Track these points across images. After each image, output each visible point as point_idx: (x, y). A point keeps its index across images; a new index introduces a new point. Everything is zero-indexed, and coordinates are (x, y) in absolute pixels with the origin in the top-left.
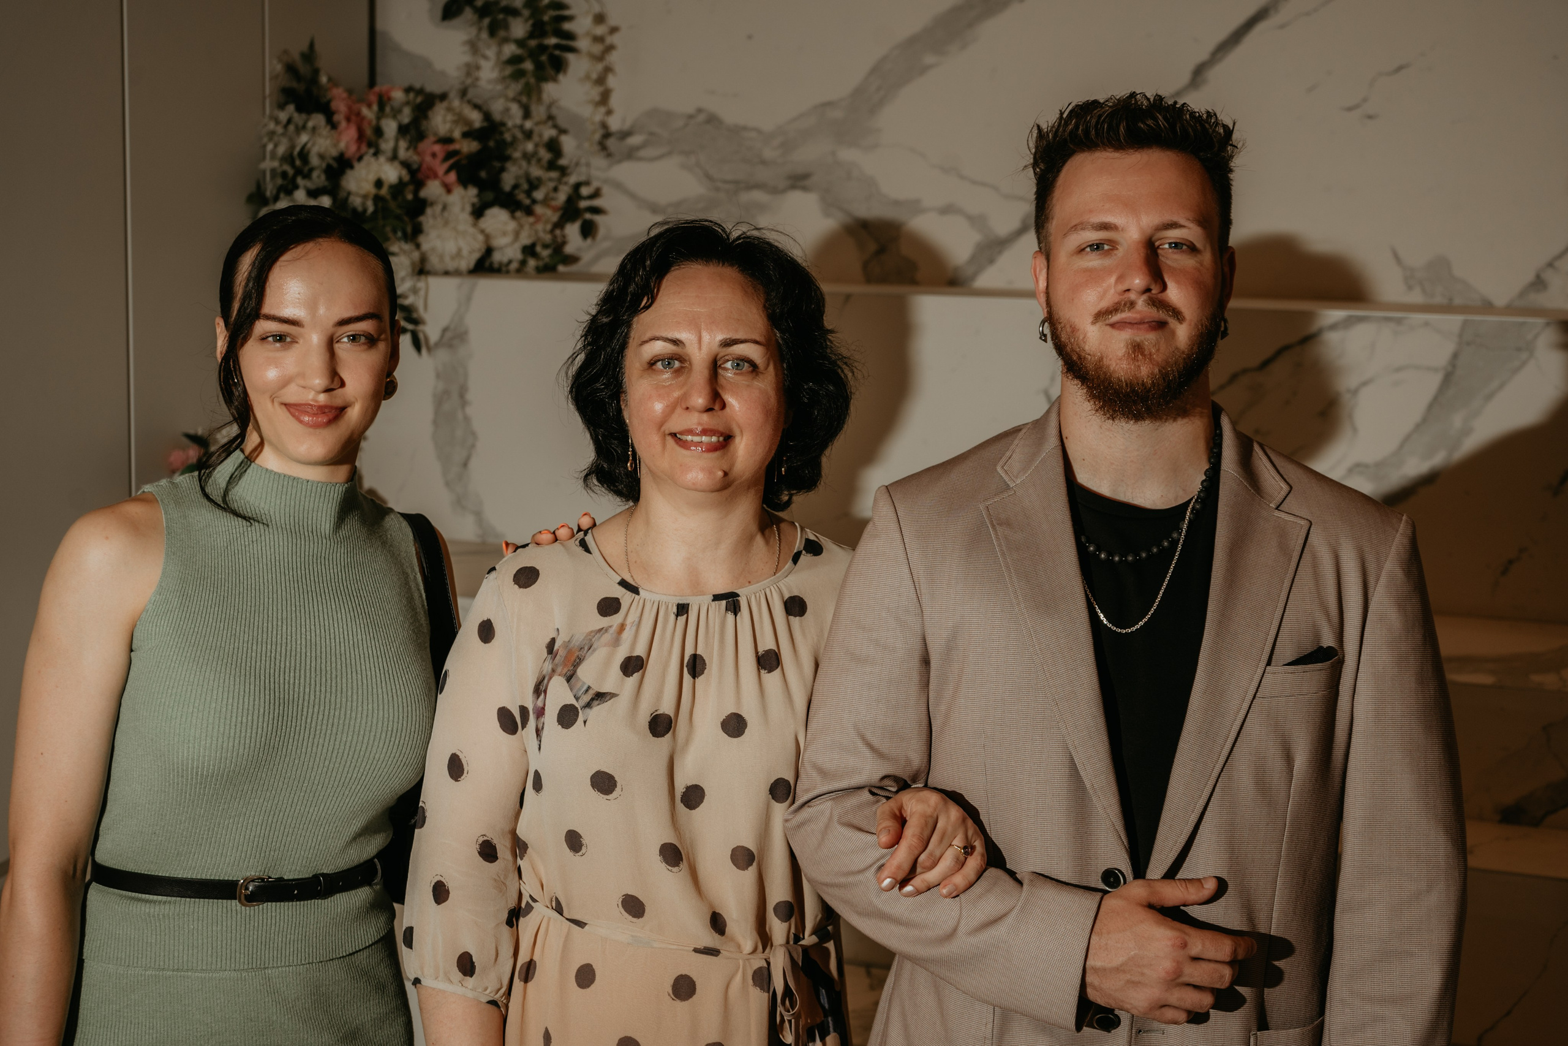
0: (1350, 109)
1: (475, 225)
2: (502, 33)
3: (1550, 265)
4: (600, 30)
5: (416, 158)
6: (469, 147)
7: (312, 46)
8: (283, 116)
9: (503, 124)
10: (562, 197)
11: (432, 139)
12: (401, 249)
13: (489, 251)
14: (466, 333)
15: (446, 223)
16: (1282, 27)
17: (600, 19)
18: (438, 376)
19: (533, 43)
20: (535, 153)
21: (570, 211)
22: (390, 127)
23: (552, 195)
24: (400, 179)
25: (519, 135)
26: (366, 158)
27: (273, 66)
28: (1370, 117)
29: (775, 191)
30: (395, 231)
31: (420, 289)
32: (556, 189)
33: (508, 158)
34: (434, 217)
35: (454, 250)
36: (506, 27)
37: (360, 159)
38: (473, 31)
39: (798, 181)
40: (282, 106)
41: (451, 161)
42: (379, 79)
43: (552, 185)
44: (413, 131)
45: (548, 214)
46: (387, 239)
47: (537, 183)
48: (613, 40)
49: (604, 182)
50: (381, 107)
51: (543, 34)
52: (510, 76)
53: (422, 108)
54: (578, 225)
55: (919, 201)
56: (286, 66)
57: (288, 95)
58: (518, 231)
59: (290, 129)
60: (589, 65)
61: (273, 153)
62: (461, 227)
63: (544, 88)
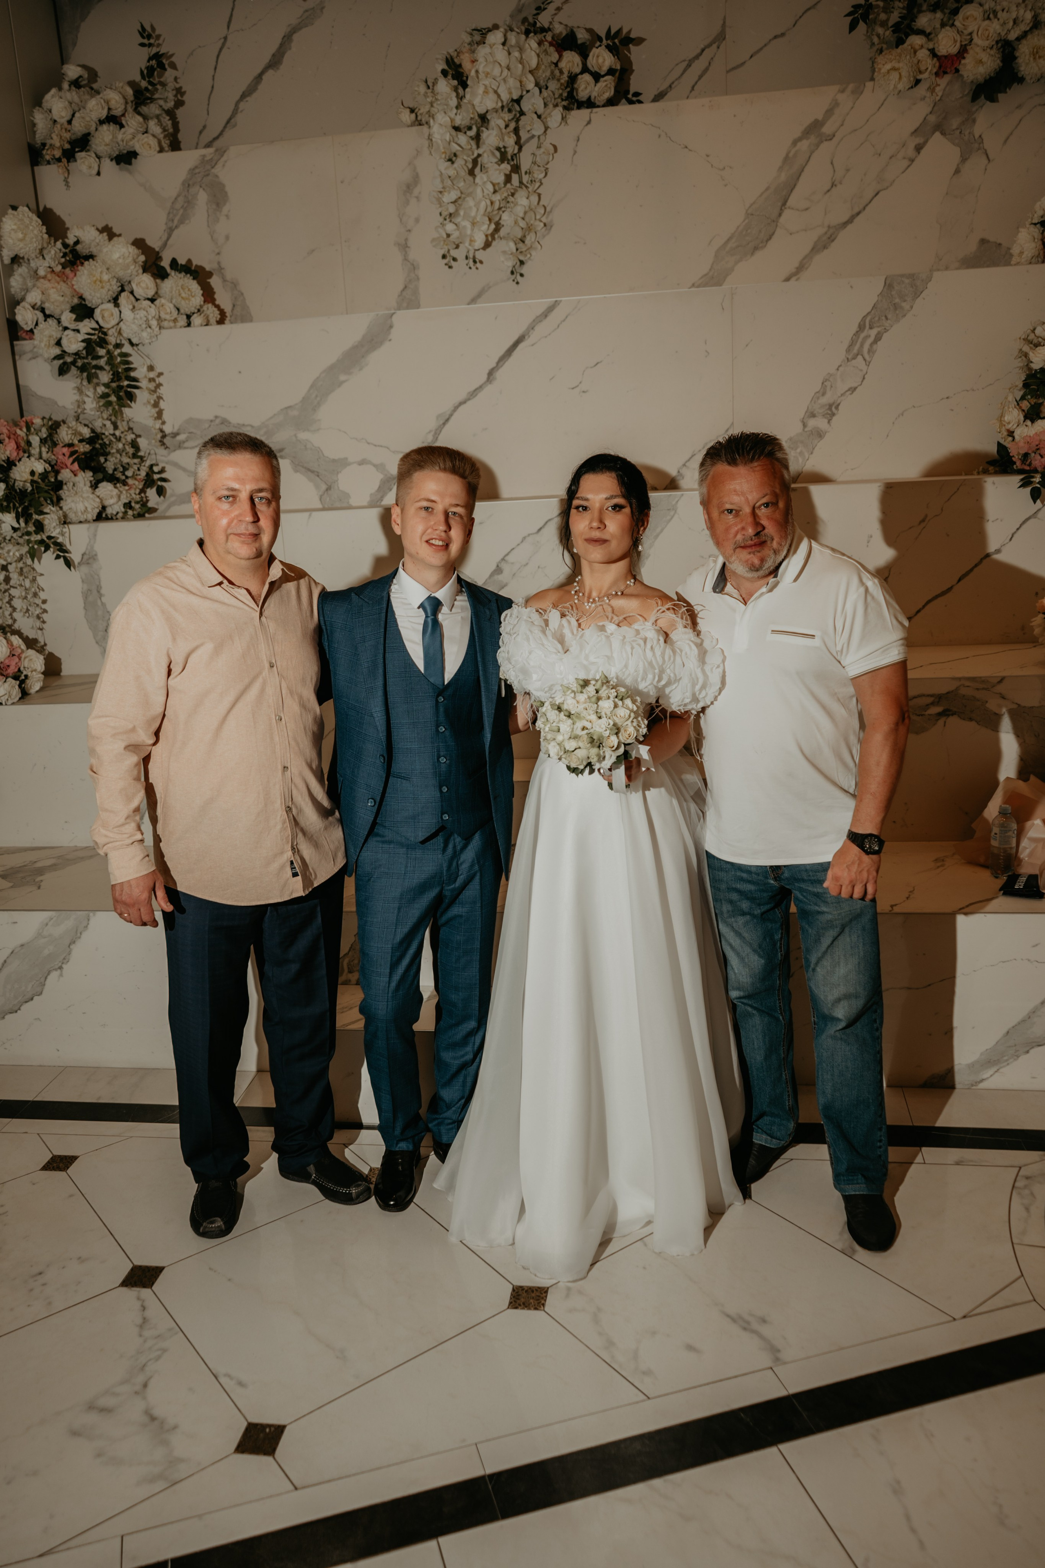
0: (573, 388)
1: (93, 493)
2: (95, 381)
3: (684, 465)
4: (152, 375)
5: (53, 457)
6: (84, 448)
9: (104, 434)
10: (143, 474)
11: (61, 445)
12: (51, 510)
13: (104, 508)
14: (96, 555)
15: (76, 493)
16: (532, 345)
17: (151, 368)
18: (83, 581)
20: (124, 450)
21: (149, 482)
22: (35, 440)
23: (138, 473)
24: (45, 470)
25: (114, 440)
26: (23, 459)
28: (584, 392)
30: (46, 501)
31: (65, 532)
32: (139, 469)
33: (109, 453)
34: (69, 490)
35: (83, 509)
36: (97, 377)
37: (20, 460)
38: (78, 381)
41: (74, 457)
42: (25, 413)
43: (136, 467)
44: (50, 441)
45: (136, 484)
46: (43, 505)
47: (127, 466)
48: (161, 380)
49: (167, 463)
50: (28, 429)
51: (119, 379)
52: (103, 405)
53: (55, 427)
54: (154, 489)
55: (346, 459)
58: (120, 494)
60: (149, 395)
62: (86, 493)
63: (124, 411)
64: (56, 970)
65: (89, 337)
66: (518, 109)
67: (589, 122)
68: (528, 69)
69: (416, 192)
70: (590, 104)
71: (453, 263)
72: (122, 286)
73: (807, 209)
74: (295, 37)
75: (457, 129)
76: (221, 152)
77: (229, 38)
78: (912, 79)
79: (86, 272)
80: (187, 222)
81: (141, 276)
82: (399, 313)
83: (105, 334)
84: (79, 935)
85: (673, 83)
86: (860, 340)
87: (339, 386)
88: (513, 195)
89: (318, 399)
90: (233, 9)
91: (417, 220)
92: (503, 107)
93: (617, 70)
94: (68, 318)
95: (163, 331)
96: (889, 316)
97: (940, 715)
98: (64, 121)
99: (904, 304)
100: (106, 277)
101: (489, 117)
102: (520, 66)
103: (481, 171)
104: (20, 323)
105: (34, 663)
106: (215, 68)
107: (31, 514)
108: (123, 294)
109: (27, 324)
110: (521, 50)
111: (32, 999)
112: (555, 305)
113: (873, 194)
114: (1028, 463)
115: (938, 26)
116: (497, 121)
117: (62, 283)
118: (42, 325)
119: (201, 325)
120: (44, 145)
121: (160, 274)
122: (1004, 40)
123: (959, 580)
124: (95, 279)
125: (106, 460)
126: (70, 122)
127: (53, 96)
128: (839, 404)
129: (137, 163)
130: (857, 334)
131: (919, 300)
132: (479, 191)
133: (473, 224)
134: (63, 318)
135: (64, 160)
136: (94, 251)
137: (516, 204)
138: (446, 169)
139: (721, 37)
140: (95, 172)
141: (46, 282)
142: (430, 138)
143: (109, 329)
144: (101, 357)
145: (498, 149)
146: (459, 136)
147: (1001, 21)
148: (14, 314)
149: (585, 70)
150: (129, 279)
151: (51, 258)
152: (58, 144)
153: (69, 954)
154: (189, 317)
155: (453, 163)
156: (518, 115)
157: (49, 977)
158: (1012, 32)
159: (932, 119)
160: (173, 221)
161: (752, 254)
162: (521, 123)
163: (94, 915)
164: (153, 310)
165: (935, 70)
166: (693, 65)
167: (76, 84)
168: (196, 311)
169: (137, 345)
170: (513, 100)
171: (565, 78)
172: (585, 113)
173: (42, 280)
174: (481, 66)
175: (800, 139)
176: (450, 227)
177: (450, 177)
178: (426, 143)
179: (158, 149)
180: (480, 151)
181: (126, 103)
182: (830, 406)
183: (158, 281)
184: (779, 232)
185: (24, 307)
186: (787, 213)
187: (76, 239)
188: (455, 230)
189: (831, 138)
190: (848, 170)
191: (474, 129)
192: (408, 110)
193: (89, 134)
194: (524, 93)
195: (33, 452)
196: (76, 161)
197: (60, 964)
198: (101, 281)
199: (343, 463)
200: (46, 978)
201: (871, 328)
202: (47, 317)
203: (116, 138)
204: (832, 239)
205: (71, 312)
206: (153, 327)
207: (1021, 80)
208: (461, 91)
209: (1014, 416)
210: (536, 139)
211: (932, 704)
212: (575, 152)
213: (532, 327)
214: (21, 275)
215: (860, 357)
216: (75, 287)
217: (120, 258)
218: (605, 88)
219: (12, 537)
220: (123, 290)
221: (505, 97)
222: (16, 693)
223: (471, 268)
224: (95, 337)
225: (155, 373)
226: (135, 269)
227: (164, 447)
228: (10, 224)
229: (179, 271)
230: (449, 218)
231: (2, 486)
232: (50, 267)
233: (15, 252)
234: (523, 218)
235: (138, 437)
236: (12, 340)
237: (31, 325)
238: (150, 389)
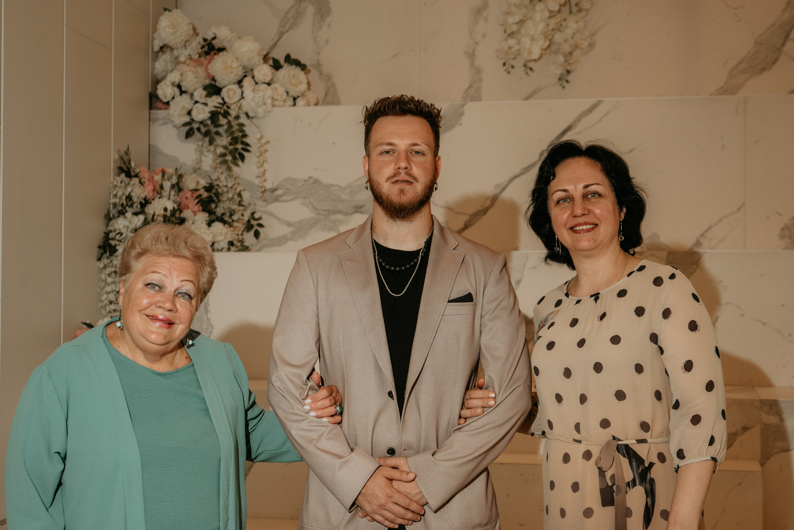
1: (208, 230)
2: (215, 143)
4: (261, 142)
5: (178, 200)
6: (205, 195)
7: (128, 148)
8: (119, 179)
9: (218, 185)
10: (246, 219)
11: (186, 190)
16: (579, 133)
17: (261, 137)
19: (231, 147)
20: (233, 198)
21: (249, 227)
22: (167, 185)
23: (242, 218)
24: (174, 208)
25: (226, 190)
26: (157, 199)
27: (114, 156)
29: (347, 214)
32: (242, 215)
33: (219, 201)
36: (217, 141)
37: (153, 199)
38: (200, 143)
39: (359, 209)
40: (119, 175)
41: (197, 200)
43: (240, 213)
45: (240, 226)
47: (233, 212)
48: (267, 147)
49: (264, 213)
50: (163, 176)
51: (236, 143)
52: (219, 163)
53: (180, 177)
54: (252, 233)
56: (119, 156)
57: (121, 170)
58: (227, 234)
59: (123, 184)
60: (258, 157)
61: (116, 196)
62: (202, 230)
63: (235, 169)
65: (215, 109)
69: (484, 15)
71: (510, 69)
72: (246, 72)
79: (219, 59)
80: (296, 28)
81: (262, 65)
82: (469, 104)
83: (229, 107)
88: (565, 20)
91: (484, 36)
94: (199, 94)
95: (275, 109)
100: (235, 65)
104: (160, 96)
108: (246, 79)
109: (166, 97)
112: (599, 102)
117: (198, 68)
118: (178, 99)
119: (304, 105)
121: (277, 66)
124: (226, 65)
125: (216, 207)
132: (537, 16)
133: (533, 39)
134: (196, 94)
136: (226, 45)
137: (567, 27)
141: (185, 66)
143: (231, 104)
144: (221, 126)
148: (156, 89)
150: (252, 67)
151: (192, 49)
154: (295, 99)
160: (283, 27)
161: (760, 74)
164: (269, 91)
168: (300, 95)
169: (252, 118)
173: (182, 65)
176: (512, 42)
177: (515, 5)
183: (274, 71)
184: (782, 58)
185: (166, 84)
186: (790, 44)
187: (213, 36)
188: (515, 45)
195: (164, 195)
198: (232, 68)
202: (182, 92)
205: (203, 89)
206: (267, 104)
213: (578, 119)
214: (164, 60)
216: (210, 71)
217: (247, 51)
220: (245, 76)
223: (527, 73)
224: (219, 110)
225: (263, 141)
226: (258, 60)
227: (264, 200)
228: (165, 21)
229: (292, 64)
230: (511, 35)
231: (141, 217)
232: (190, 55)
233: (165, 42)
234: (572, 38)
235: (244, 190)
236: (151, 108)
237: (169, 98)
238: (258, 154)
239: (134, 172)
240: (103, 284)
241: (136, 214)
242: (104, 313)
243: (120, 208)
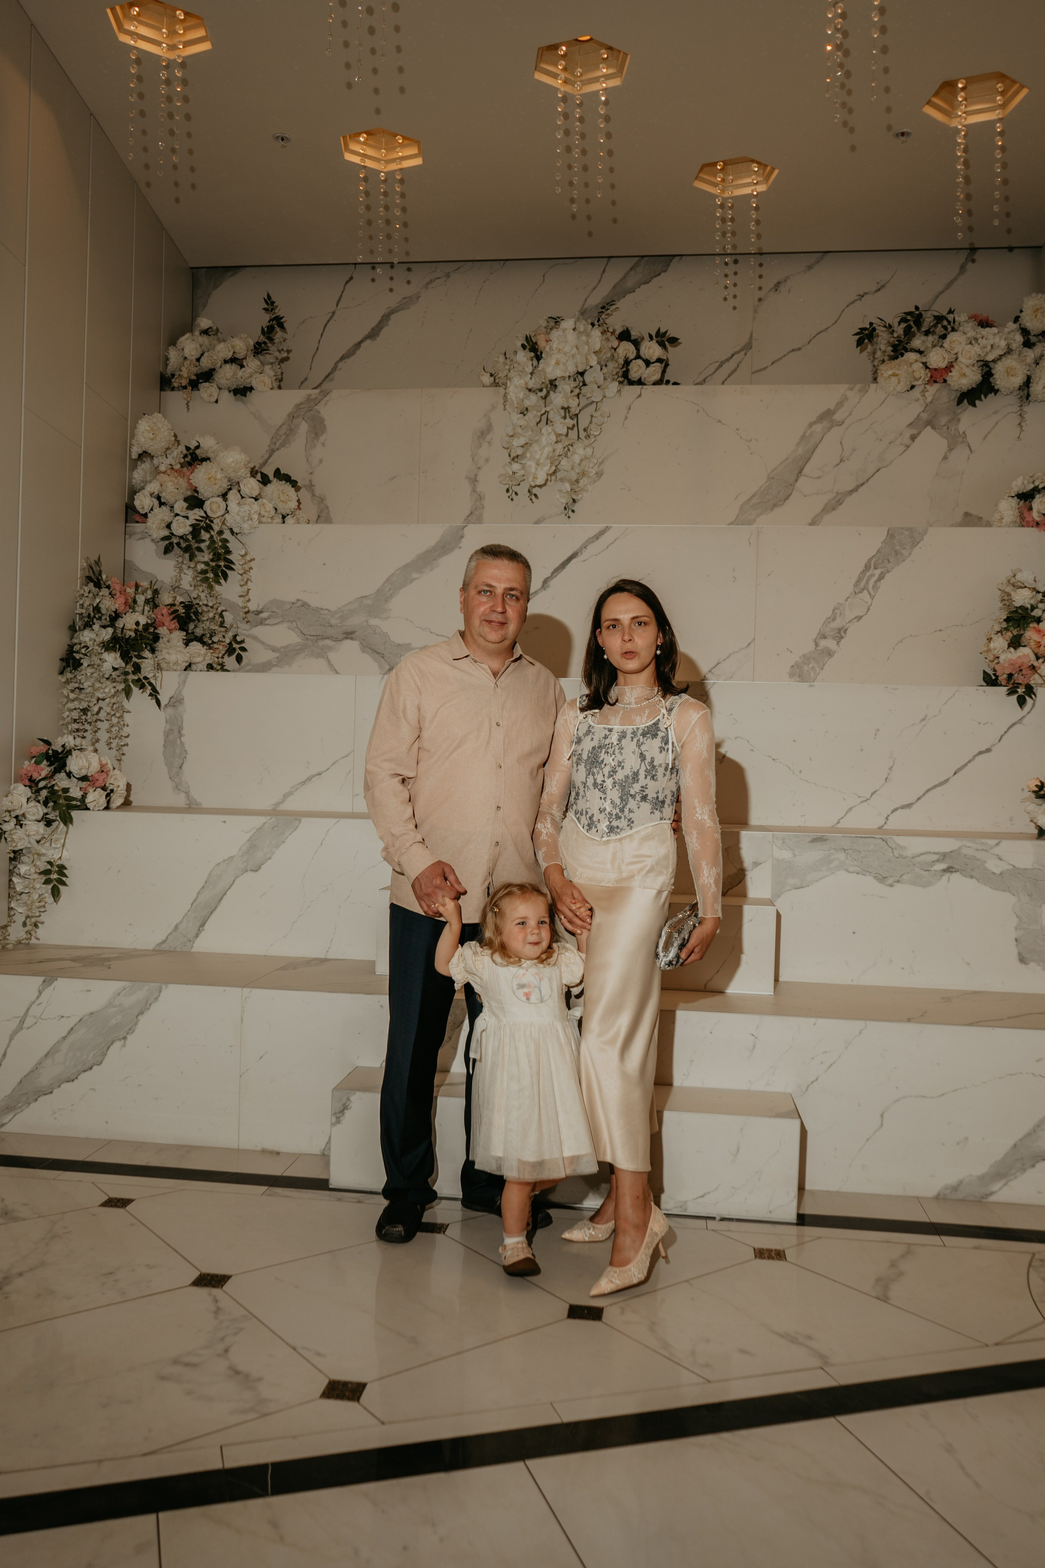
1: (185, 649)
2: (196, 559)
4: (245, 560)
5: (153, 616)
6: (181, 611)
7: (99, 558)
8: (86, 588)
9: (198, 604)
10: (228, 641)
11: (162, 606)
12: (149, 656)
13: (192, 662)
14: (183, 699)
15: (170, 647)
16: (584, 561)
17: (245, 555)
18: (166, 722)
20: (214, 618)
21: (230, 651)
22: (141, 599)
23: (223, 640)
24: (147, 623)
25: (206, 609)
26: (130, 612)
27: (81, 563)
29: (337, 640)
30: (145, 648)
31: (159, 676)
32: (224, 637)
33: (199, 620)
34: (164, 643)
35: (175, 659)
36: (198, 557)
37: (125, 614)
38: (180, 559)
39: (349, 635)
40: (86, 584)
41: (172, 617)
42: (132, 577)
43: (222, 634)
44: (153, 603)
45: (221, 649)
46: (142, 651)
47: (214, 633)
48: (253, 564)
49: (247, 636)
50: (137, 590)
51: (218, 560)
52: (200, 580)
53: (156, 592)
54: (234, 656)
55: (410, 644)
56: (87, 564)
57: (89, 579)
58: (205, 655)
59: (91, 595)
60: (241, 575)
61: (82, 606)
62: (178, 649)
63: (217, 587)
64: (120, 1040)
65: (197, 523)
66: (581, 379)
67: (640, 396)
68: (593, 351)
69: (488, 438)
70: (640, 382)
71: (514, 496)
72: (231, 485)
73: (819, 478)
74: (393, 317)
75: (530, 390)
76: (325, 394)
77: (336, 312)
78: (908, 383)
79: (203, 469)
80: (288, 445)
81: (249, 479)
82: (470, 525)
83: (212, 522)
84: (148, 1006)
85: (707, 378)
86: (866, 578)
87: (411, 582)
88: (573, 445)
89: (391, 592)
90: (343, 292)
91: (487, 460)
92: (569, 377)
93: (664, 360)
94: (180, 506)
95: (263, 526)
96: (891, 560)
97: (944, 871)
98: (194, 358)
99: (903, 551)
100: (219, 476)
101: (557, 384)
102: (587, 347)
103: (547, 424)
104: (137, 507)
105: (118, 781)
106: (322, 335)
107: (131, 657)
108: (231, 492)
109: (143, 508)
110: (588, 336)
111: (91, 1068)
112: (607, 529)
113: (875, 470)
114: (1011, 683)
115: (930, 345)
116: (566, 387)
117: (179, 478)
118: (157, 510)
119: (295, 524)
120: (173, 375)
121: (265, 481)
122: (983, 361)
123: (955, 773)
124: (210, 476)
125: (196, 627)
126: (198, 360)
127: (186, 339)
128: (847, 629)
129: (251, 396)
130: (863, 572)
131: (916, 549)
132: (544, 440)
133: (538, 464)
134: (176, 506)
135: (190, 388)
136: (210, 455)
137: (574, 453)
138: (518, 419)
139: (748, 347)
140: (214, 400)
141: (166, 476)
142: (505, 396)
143: (215, 518)
144: (204, 541)
145: (563, 408)
146: (531, 396)
147: (981, 345)
148: (134, 499)
149: (638, 357)
150: (238, 480)
151: (173, 458)
152: (185, 375)
153: (136, 1024)
154: (284, 517)
155: (525, 415)
156: (581, 384)
157: (111, 1047)
158: (990, 354)
159: (925, 416)
160: (275, 444)
161: (772, 509)
162: (583, 392)
163: (166, 987)
164: (256, 506)
165: (927, 379)
166: (724, 365)
167: (206, 332)
168: (290, 513)
169: (237, 534)
170: (578, 373)
171: (621, 361)
172: (636, 388)
173: (162, 475)
174: (555, 345)
175: (815, 423)
176: (516, 466)
177: (521, 426)
178: (503, 401)
179: (271, 387)
180: (548, 409)
181: (248, 351)
182: (840, 630)
183: (261, 485)
184: (794, 494)
185: (142, 495)
186: (802, 480)
187: (197, 444)
188: (520, 470)
189: (841, 424)
190: (854, 450)
191: (545, 391)
192: (489, 374)
193: (214, 370)
194: (588, 368)
195: (137, 609)
196: (199, 390)
197: (125, 1035)
198: (216, 479)
199: (407, 648)
200: (109, 1048)
201: (875, 568)
202: (161, 504)
203: (237, 375)
204: (840, 503)
205: (184, 501)
206: (254, 520)
207: (996, 392)
208: (535, 362)
209: (1000, 643)
210: (594, 404)
211: (938, 861)
212: (626, 418)
213: (585, 546)
214: (143, 469)
215: (865, 591)
216: (191, 481)
217: (233, 462)
218: (654, 373)
219: (111, 675)
220: (230, 489)
221: (572, 369)
222: (103, 801)
223: (531, 499)
224: (202, 524)
225: (248, 558)
226: (245, 472)
227: (247, 622)
228: (143, 426)
229: (281, 480)
230: (515, 459)
231: (110, 630)
232: (171, 465)
233: (144, 449)
234: (579, 464)
235: (226, 611)
236: (126, 522)
237: (146, 510)
238: (241, 572)
239: (105, 584)
240: (65, 700)
241: (104, 627)
242: (65, 731)
243: (86, 619)
